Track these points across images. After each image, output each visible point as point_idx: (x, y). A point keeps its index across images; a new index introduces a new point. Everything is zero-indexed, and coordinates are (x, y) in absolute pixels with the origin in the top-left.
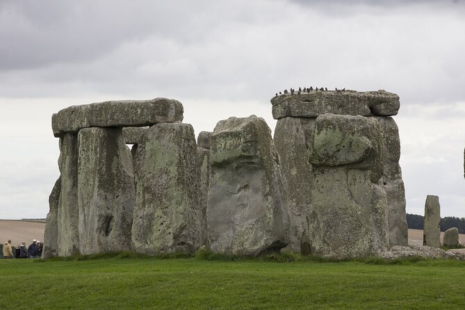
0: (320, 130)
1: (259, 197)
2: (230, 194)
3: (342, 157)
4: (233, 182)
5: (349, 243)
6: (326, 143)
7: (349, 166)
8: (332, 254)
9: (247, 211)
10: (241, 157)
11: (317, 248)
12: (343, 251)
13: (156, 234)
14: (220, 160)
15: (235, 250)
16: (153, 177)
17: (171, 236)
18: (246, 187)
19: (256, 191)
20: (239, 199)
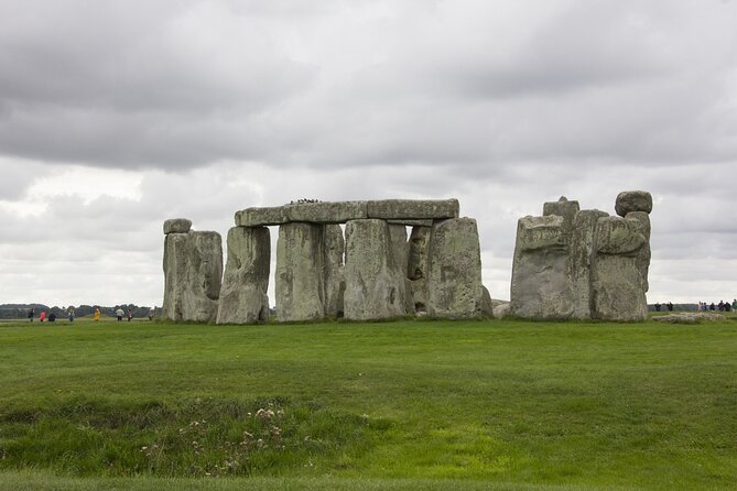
0: (614, 228)
1: (562, 275)
2: (535, 273)
3: (623, 249)
4: (539, 264)
5: (630, 310)
6: (618, 237)
7: (622, 254)
8: (620, 318)
9: (551, 286)
10: (557, 245)
11: (605, 313)
12: (627, 316)
13: (458, 302)
14: (534, 247)
15: (546, 314)
16: (454, 258)
17: (474, 304)
18: (550, 268)
19: (559, 271)
20: (543, 277)
